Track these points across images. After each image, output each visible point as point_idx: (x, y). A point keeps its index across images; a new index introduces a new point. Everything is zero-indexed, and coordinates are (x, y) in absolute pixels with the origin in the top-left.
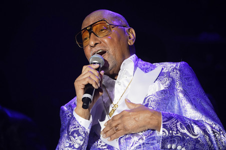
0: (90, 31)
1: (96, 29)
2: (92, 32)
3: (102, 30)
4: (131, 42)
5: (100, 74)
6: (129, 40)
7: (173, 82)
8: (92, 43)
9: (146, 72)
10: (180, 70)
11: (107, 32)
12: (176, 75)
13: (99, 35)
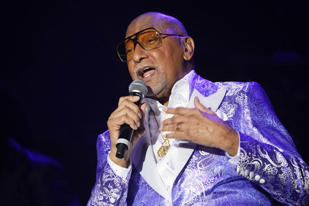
0: (135, 42)
1: (143, 39)
2: (138, 43)
3: (150, 41)
4: (188, 57)
5: (141, 110)
6: (186, 54)
7: (239, 110)
8: (137, 57)
9: (206, 96)
10: (248, 94)
11: (156, 43)
12: (243, 101)
13: (146, 47)
